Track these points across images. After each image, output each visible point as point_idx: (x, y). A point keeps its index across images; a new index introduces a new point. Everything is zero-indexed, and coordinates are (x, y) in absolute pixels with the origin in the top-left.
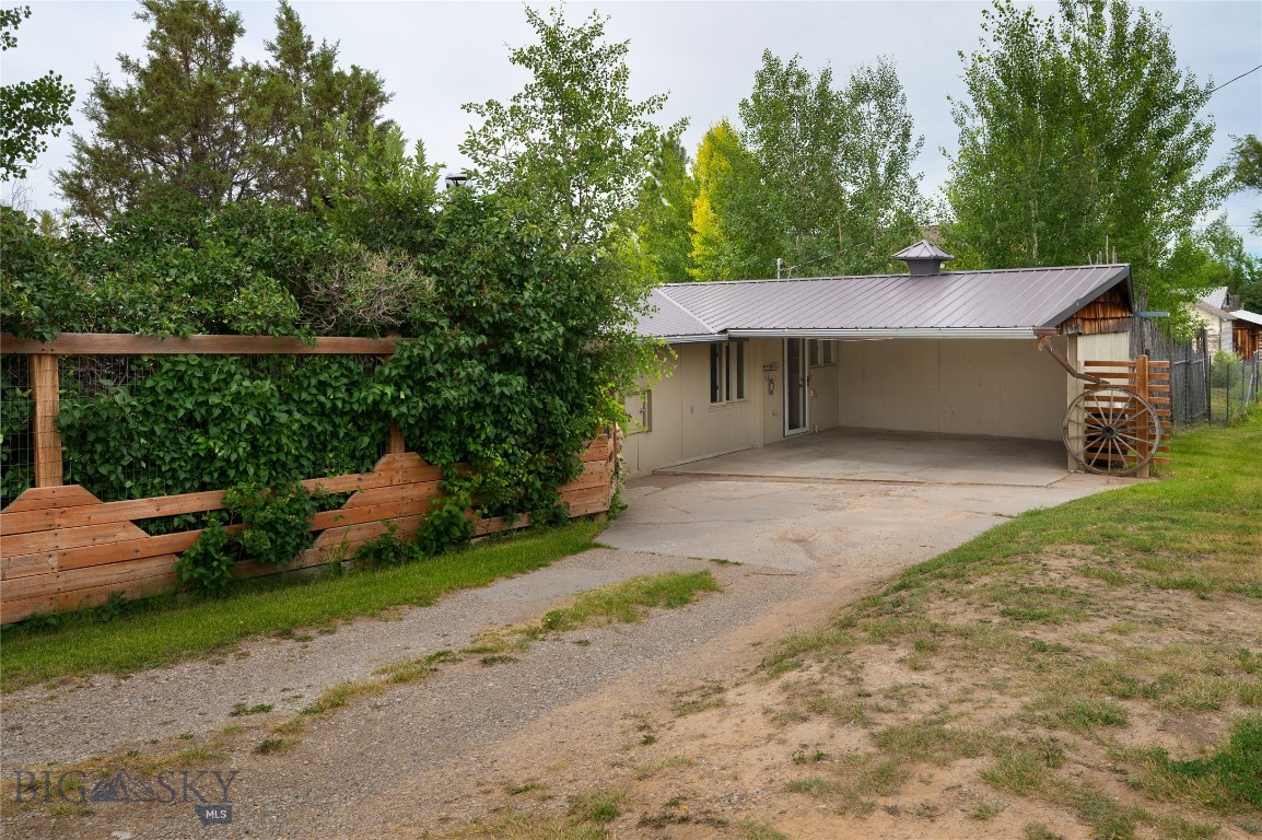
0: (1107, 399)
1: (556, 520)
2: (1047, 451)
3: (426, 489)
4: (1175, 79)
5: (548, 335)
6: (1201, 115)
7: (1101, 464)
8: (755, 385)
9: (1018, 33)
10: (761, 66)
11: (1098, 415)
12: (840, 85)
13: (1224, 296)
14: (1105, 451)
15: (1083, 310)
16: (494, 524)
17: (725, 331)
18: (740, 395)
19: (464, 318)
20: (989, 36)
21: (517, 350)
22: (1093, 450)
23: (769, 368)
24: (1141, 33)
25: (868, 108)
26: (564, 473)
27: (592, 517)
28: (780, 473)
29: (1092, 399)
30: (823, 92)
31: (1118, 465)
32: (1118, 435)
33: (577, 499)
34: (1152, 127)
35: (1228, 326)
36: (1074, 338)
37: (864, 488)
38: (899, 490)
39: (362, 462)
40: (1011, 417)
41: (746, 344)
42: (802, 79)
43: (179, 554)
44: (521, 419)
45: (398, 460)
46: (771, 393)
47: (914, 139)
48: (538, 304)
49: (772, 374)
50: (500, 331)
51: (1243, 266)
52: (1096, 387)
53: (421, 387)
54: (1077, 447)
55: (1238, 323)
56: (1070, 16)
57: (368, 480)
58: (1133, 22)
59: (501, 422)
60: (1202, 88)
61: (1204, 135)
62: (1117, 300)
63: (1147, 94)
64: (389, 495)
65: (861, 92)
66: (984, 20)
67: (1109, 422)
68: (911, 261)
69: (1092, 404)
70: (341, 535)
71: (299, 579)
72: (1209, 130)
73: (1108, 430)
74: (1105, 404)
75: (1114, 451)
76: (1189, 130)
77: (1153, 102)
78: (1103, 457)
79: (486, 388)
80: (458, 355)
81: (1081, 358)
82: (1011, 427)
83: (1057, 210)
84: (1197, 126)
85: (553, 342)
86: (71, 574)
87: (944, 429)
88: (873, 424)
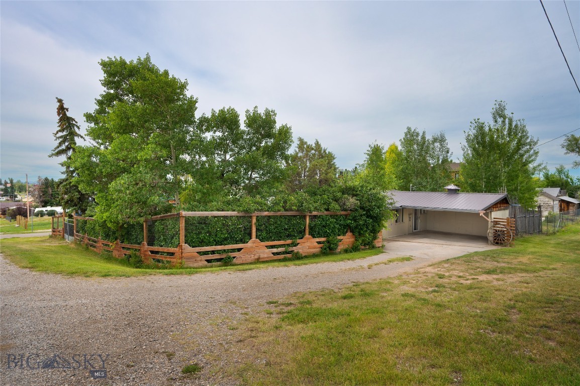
0: (499, 227)
1: (373, 247)
2: (483, 239)
3: (353, 240)
4: (528, 138)
5: (377, 212)
6: (535, 148)
7: (497, 243)
8: (406, 218)
9: (481, 128)
10: (406, 131)
11: (496, 231)
12: (429, 137)
13: (559, 191)
14: (498, 240)
15: (493, 205)
16: (363, 247)
17: (401, 206)
18: (402, 221)
19: (362, 208)
20: (472, 128)
21: (371, 214)
22: (495, 239)
23: (410, 214)
24: (516, 126)
25: (437, 144)
26: (375, 238)
27: (379, 247)
28: (414, 241)
29: (495, 227)
30: (423, 138)
31: (502, 244)
32: (501, 236)
33: (378, 243)
34: (521, 152)
35: (557, 202)
36: (491, 212)
37: (437, 245)
38: (445, 246)
39: (344, 234)
40: (475, 230)
41: (404, 209)
42: (418, 134)
43: (321, 248)
44: (370, 227)
45: (349, 234)
46: (410, 221)
47: (450, 153)
48: (375, 205)
49: (410, 216)
50: (368, 211)
51: (569, 180)
52: (496, 224)
53: (355, 221)
54: (491, 238)
55: (562, 201)
56: (496, 121)
57: (345, 237)
58: (514, 124)
59: (367, 228)
60: (536, 141)
61: (536, 153)
62: (503, 203)
63: (519, 141)
64: (348, 240)
65: (435, 140)
66: (471, 124)
67: (499, 233)
68: (449, 190)
69: (495, 228)
70: (341, 247)
71: (335, 254)
72: (538, 152)
73: (499, 235)
74: (499, 229)
75: (500, 240)
76: (532, 152)
77: (520, 145)
78: (498, 241)
79: (366, 221)
80: (361, 215)
81: (493, 217)
82: (475, 232)
83: (490, 176)
84: (535, 151)
85: (377, 213)
86: (310, 250)
87: (457, 232)
88: (437, 230)
